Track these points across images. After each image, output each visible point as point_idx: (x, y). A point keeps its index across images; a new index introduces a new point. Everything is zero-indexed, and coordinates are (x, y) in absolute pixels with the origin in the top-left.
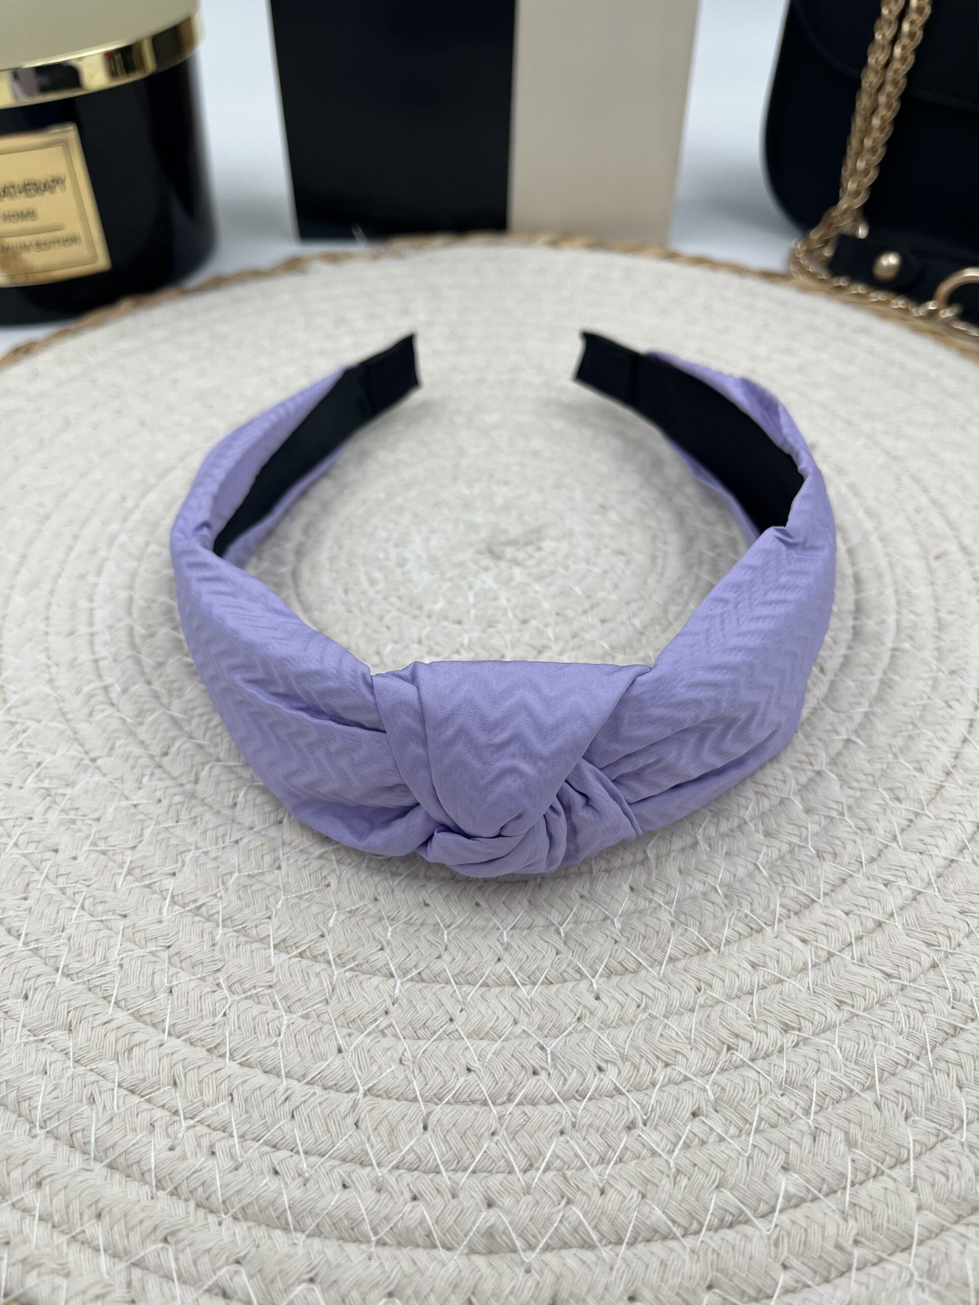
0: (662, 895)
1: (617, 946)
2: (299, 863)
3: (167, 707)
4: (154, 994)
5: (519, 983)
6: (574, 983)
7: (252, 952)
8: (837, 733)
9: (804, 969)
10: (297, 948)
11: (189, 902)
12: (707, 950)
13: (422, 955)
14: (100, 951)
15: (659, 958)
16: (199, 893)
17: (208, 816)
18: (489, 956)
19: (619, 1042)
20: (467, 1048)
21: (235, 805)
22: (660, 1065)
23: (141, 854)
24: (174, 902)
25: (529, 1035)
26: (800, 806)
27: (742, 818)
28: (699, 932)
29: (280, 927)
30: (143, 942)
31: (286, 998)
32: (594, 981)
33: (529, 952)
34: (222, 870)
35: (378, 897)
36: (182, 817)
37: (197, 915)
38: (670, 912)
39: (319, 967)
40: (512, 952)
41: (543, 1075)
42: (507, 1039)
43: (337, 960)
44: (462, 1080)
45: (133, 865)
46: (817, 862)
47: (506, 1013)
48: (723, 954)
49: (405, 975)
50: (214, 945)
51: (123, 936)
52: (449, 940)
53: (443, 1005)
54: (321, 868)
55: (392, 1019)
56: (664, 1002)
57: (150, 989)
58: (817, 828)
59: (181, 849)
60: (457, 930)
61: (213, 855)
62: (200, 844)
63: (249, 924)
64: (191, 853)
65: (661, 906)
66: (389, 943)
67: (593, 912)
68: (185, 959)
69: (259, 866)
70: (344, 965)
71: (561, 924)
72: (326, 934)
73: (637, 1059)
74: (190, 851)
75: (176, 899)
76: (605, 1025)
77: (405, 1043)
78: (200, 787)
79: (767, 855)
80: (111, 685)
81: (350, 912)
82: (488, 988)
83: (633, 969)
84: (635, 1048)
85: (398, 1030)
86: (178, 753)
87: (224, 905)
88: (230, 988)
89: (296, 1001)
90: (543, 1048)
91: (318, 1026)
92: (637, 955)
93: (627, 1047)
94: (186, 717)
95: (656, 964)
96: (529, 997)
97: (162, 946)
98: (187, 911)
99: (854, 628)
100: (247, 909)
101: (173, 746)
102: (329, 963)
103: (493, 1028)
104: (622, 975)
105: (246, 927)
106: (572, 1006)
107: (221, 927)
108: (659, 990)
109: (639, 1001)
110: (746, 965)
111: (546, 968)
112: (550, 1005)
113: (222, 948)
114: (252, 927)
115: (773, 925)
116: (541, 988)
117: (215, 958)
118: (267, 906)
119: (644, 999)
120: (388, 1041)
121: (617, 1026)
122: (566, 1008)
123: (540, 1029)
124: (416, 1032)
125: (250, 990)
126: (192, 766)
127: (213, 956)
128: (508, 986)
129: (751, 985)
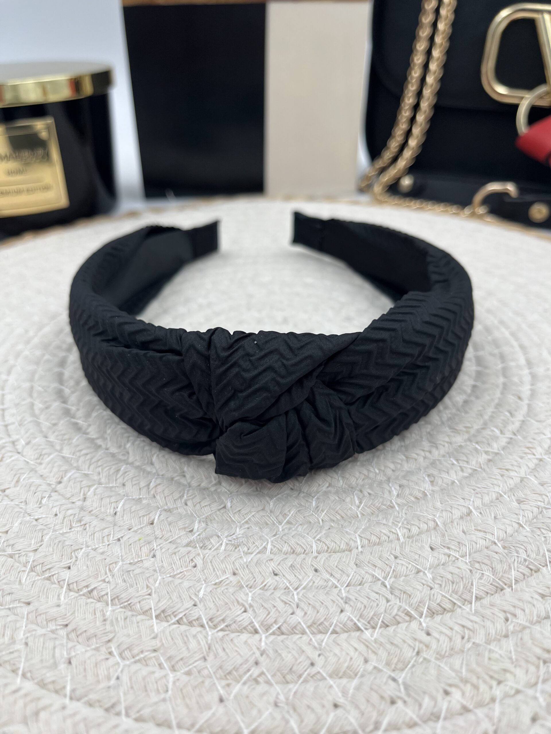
0: (457, 551)
1: (433, 592)
2: (170, 551)
3: (61, 451)
4: (55, 665)
5: (363, 628)
6: (407, 624)
7: (138, 623)
10: (175, 616)
11: (83, 588)
12: (502, 590)
13: (279, 612)
14: (8, 633)
15: (468, 598)
16: (90, 579)
17: (95, 522)
18: (334, 609)
19: (457, 667)
20: (331, 687)
21: (115, 514)
22: (494, 683)
23: (43, 554)
24: (69, 589)
25: (380, 671)
26: (536, 482)
27: (498, 493)
28: (493, 575)
29: (159, 600)
30: (45, 623)
32: (422, 620)
33: (365, 601)
34: (108, 561)
35: (236, 572)
36: (74, 525)
37: (89, 598)
38: (466, 563)
39: (194, 630)
40: (352, 603)
41: (400, 704)
42: (362, 676)
43: (210, 623)
44: (332, 715)
45: (35, 563)
47: (357, 653)
48: (516, 590)
49: (267, 630)
50: (105, 620)
51: (27, 619)
52: (299, 599)
53: (303, 651)
54: (188, 553)
55: (262, 668)
56: (482, 632)
57: (52, 661)
59: (73, 548)
60: (304, 591)
61: (101, 551)
62: (90, 543)
63: (134, 601)
64: (83, 550)
65: (458, 559)
66: (251, 606)
67: (407, 567)
68: (81, 634)
69: (138, 555)
70: (215, 626)
71: (385, 578)
72: (198, 603)
73: (474, 680)
74: (81, 549)
75: (71, 586)
76: (440, 656)
77: (278, 688)
78: (88, 503)
79: (525, 517)
80: (18, 440)
81: (215, 584)
82: (337, 635)
83: (450, 609)
84: (471, 671)
85: (269, 677)
86: (69, 481)
87: (112, 588)
88: (121, 655)
89: (179, 661)
90: (394, 680)
91: (200, 680)
92: (450, 596)
93: (464, 670)
94: (74, 457)
95: (466, 603)
96: (373, 639)
97: (60, 625)
98: (81, 595)
99: (531, 373)
100: (132, 589)
101: (65, 476)
102: (202, 626)
103: (348, 667)
104: (442, 614)
105: (130, 603)
106: (410, 642)
107: (110, 605)
108: (476, 622)
109: (462, 633)
110: (537, 596)
111: (381, 613)
112: (392, 643)
113: (112, 622)
114: (136, 603)
115: (547, 565)
116: (380, 630)
117: (107, 631)
118: (147, 585)
119: (466, 631)
120: (262, 688)
121: (451, 655)
122: (406, 645)
123: (388, 664)
124: (284, 677)
125: (138, 655)
126: (81, 488)
127: (105, 629)
128: (354, 631)
129: (545, 611)
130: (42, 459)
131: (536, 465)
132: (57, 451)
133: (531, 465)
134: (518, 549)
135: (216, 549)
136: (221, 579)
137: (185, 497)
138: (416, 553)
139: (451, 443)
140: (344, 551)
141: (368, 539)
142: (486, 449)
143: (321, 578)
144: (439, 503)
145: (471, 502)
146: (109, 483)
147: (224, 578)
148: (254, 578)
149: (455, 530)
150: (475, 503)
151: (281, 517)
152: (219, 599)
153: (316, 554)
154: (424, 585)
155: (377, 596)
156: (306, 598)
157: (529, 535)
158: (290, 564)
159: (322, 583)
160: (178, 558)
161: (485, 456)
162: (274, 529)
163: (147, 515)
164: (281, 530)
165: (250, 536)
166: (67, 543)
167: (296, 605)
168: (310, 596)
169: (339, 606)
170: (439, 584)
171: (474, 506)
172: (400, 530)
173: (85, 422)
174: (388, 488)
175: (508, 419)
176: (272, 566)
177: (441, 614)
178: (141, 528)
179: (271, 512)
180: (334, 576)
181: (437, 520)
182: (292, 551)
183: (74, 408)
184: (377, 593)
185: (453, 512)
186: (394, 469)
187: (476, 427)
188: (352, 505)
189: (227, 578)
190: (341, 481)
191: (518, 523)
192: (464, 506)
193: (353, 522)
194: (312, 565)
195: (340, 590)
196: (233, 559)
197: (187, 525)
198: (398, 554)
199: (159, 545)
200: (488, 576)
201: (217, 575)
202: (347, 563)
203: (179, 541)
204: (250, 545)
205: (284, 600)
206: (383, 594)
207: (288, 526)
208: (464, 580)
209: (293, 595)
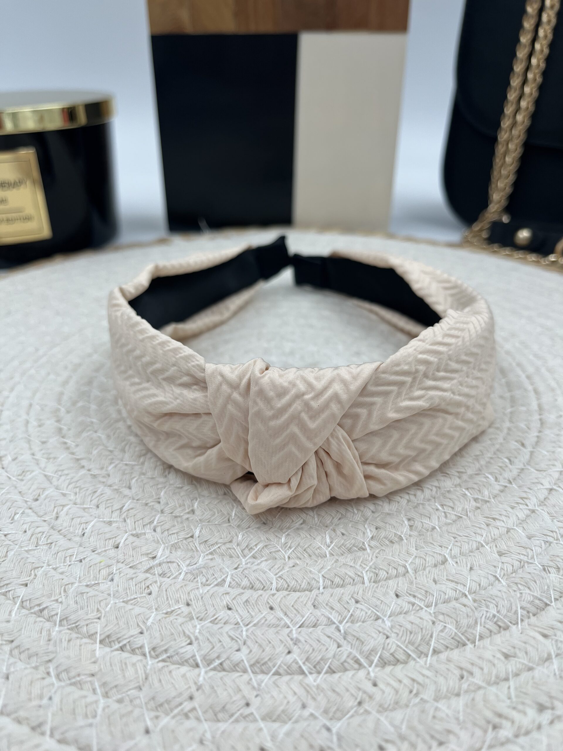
0: (422, 600)
1: (388, 641)
2: (128, 576)
3: (44, 469)
5: (307, 672)
6: (354, 672)
7: (80, 646)
8: (542, 484)
9: (549, 658)
10: (119, 643)
11: (35, 606)
12: (464, 645)
13: (224, 648)
15: (425, 651)
16: (44, 598)
17: (62, 542)
18: (281, 649)
19: (397, 722)
20: (260, 730)
21: (83, 535)
22: (434, 744)
24: (22, 606)
25: (315, 718)
26: (523, 534)
27: (479, 542)
28: (456, 629)
29: (107, 625)
31: (104, 684)
32: (370, 669)
33: (315, 645)
34: (65, 581)
35: (190, 602)
36: (40, 543)
37: (39, 616)
38: (430, 613)
39: (135, 658)
40: (300, 645)
43: (152, 652)
46: (543, 574)
47: (296, 697)
48: (479, 647)
49: (209, 665)
50: (49, 640)
52: (247, 636)
53: (240, 690)
54: (145, 580)
55: (195, 703)
56: (432, 688)
58: (539, 550)
59: (35, 566)
60: (254, 628)
61: (61, 570)
62: (51, 562)
63: (82, 623)
64: (43, 569)
65: (422, 609)
66: (197, 639)
67: (366, 613)
68: (23, 651)
69: (95, 578)
70: (157, 656)
71: (341, 622)
72: (145, 631)
73: (413, 738)
74: (42, 567)
75: (25, 603)
77: (206, 725)
78: (59, 522)
79: (504, 570)
81: (166, 613)
82: (279, 677)
83: (404, 660)
84: (411, 728)
85: (200, 713)
86: (45, 499)
87: (63, 608)
88: (58, 676)
89: (113, 687)
90: (329, 729)
91: (130, 708)
92: (406, 647)
93: (404, 727)
94: (55, 476)
95: (423, 655)
96: (315, 684)
97: (6, 641)
98: (32, 613)
99: (541, 420)
100: (82, 611)
101: (42, 494)
102: (144, 655)
103: (283, 711)
104: (395, 665)
105: (79, 625)
106: (353, 691)
107: (57, 626)
108: (428, 677)
109: (411, 687)
110: (499, 655)
111: (329, 659)
112: (334, 691)
113: (55, 642)
114: (84, 625)
115: (517, 623)
116: (326, 676)
117: (49, 650)
118: (98, 609)
119: (415, 685)
120: (191, 723)
121: (394, 709)
122: (348, 693)
123: (326, 712)
124: (216, 715)
125: (74, 677)
126: (55, 507)
127: (48, 649)
128: (297, 674)
129: (506, 672)
130: (24, 476)
131: (528, 516)
132: (40, 468)
133: (521, 515)
134: (489, 604)
135: (174, 578)
136: (173, 609)
137: (155, 523)
138: (379, 599)
139: (439, 488)
140: (305, 591)
141: (331, 581)
142: (476, 496)
143: (275, 616)
144: (414, 549)
145: (448, 550)
146: (83, 503)
147: (176, 607)
148: (206, 610)
149: (425, 578)
150: (453, 552)
151: (246, 551)
152: (166, 628)
153: (275, 592)
154: (380, 632)
155: (328, 640)
156: (255, 635)
157: (505, 590)
158: (245, 600)
159: (274, 621)
160: (134, 583)
161: (474, 504)
162: (237, 562)
163: (113, 538)
164: (244, 563)
165: (211, 568)
166: (29, 560)
167: (243, 642)
168: (259, 634)
169: (287, 648)
170: (396, 633)
171: (451, 554)
172: (367, 574)
173: (74, 442)
174: (363, 529)
175: (507, 466)
176: (227, 599)
177: (393, 665)
178: (105, 551)
179: (238, 545)
180: (288, 616)
181: (408, 567)
182: (251, 586)
183: (65, 428)
184: (329, 637)
185: (427, 560)
186: (374, 510)
187: (470, 472)
188: (321, 544)
189: (179, 608)
190: (316, 519)
191: (495, 576)
192: (440, 554)
193: (319, 561)
194: (268, 603)
195: (291, 631)
196: (189, 588)
197: (149, 551)
198: (360, 599)
199: (119, 569)
200: (451, 629)
201: (170, 604)
202: (305, 602)
203: (139, 566)
204: (209, 577)
205: (232, 635)
206: (336, 638)
207: (252, 560)
208: (424, 631)
209: (242, 631)
